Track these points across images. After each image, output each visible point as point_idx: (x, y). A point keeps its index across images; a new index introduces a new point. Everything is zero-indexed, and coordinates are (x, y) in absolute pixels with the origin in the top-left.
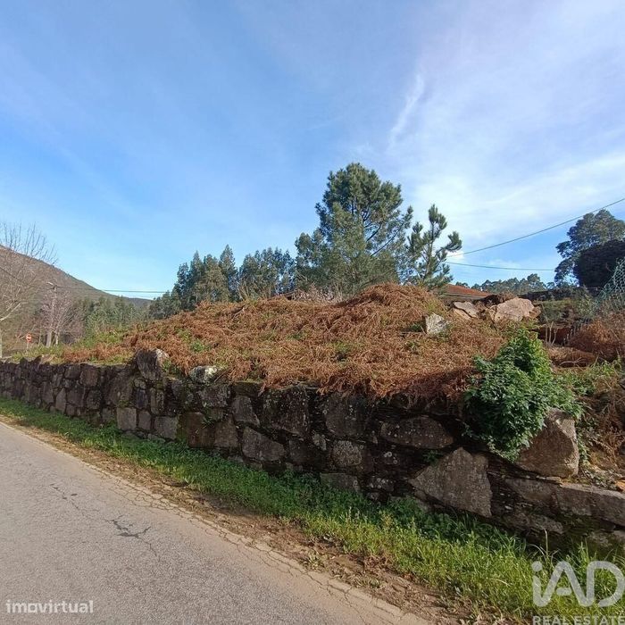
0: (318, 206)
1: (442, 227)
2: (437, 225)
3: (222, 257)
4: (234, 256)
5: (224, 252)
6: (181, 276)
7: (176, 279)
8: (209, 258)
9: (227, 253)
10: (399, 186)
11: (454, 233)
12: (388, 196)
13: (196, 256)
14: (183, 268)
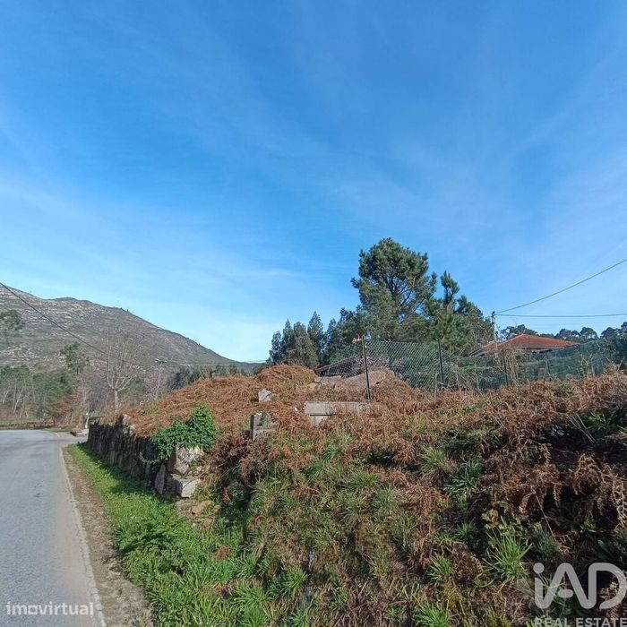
0: (353, 280)
1: (455, 291)
2: (450, 290)
3: (311, 322)
4: (322, 321)
5: (312, 319)
6: (275, 343)
7: (270, 347)
8: (298, 326)
9: (315, 320)
10: (426, 254)
11: (462, 297)
12: (412, 266)
13: (288, 324)
14: (277, 336)
